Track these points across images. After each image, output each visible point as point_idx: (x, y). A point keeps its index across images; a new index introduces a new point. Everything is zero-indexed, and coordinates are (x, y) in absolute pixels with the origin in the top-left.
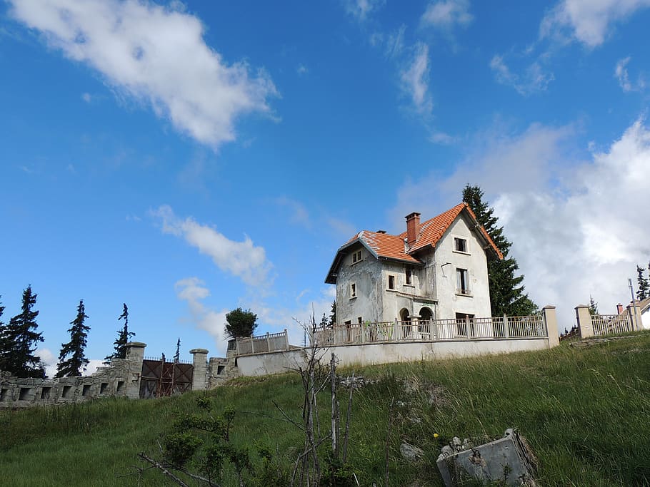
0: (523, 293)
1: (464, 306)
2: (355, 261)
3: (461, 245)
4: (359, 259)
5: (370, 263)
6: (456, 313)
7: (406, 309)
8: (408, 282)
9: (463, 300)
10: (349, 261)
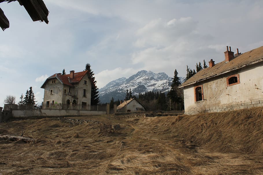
0: (98, 96)
1: (84, 100)
2: (53, 83)
3: (86, 82)
4: (55, 82)
5: (59, 84)
6: (82, 102)
7: (69, 100)
8: (70, 92)
9: (84, 98)
10: (51, 82)
